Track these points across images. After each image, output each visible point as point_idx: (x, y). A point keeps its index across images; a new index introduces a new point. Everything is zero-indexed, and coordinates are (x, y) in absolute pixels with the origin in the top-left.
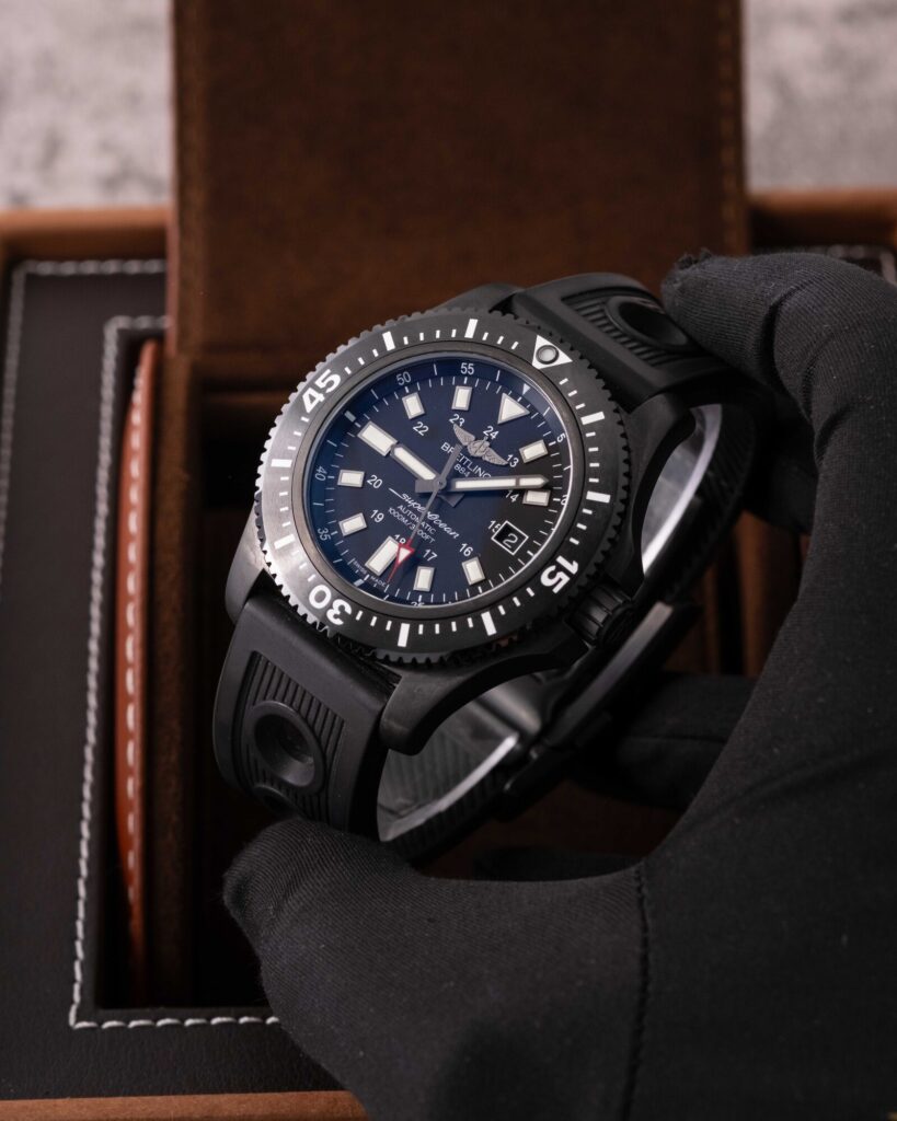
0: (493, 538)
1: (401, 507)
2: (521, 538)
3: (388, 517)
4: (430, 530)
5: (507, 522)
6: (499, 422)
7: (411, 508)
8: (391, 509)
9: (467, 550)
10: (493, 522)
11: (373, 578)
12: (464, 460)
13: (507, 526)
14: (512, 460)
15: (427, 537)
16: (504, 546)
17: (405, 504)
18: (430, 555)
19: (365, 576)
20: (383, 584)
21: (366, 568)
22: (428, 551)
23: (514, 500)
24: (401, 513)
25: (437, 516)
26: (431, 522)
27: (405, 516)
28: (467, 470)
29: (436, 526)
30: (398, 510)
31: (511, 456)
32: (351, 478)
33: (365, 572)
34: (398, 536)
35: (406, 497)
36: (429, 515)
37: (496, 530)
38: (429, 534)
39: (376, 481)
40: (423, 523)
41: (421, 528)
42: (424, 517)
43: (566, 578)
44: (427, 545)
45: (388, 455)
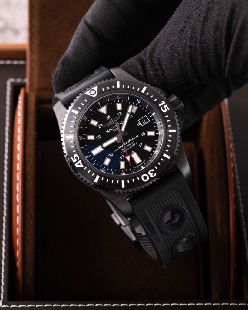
0: (142, 126)
1: (122, 150)
2: (145, 118)
3: (124, 154)
5: (139, 120)
6: (106, 114)
7: (124, 147)
8: (122, 153)
9: (144, 134)
10: (137, 124)
11: (142, 163)
14: (119, 114)
16: (145, 123)
17: (122, 148)
18: (141, 145)
19: (140, 165)
20: (145, 161)
21: (138, 165)
22: (139, 145)
23: (132, 116)
25: (129, 140)
26: (130, 142)
27: (125, 149)
29: (132, 141)
31: (118, 114)
32: (107, 162)
34: (131, 153)
35: (119, 148)
36: (128, 142)
37: (140, 124)
38: (134, 144)
39: (111, 155)
40: (130, 144)
41: (131, 145)
42: (128, 144)
43: (166, 106)
44: (137, 145)
45: (104, 149)
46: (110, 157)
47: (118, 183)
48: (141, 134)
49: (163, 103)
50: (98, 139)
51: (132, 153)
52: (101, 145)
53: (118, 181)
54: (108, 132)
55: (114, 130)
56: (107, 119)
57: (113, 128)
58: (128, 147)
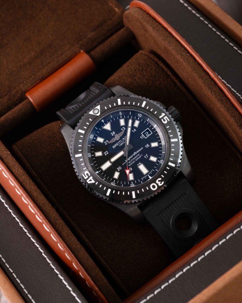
0: (146, 138)
2: (148, 131)
3: (132, 166)
4: (138, 155)
5: (142, 133)
6: (111, 130)
7: (130, 160)
8: (129, 166)
9: (148, 146)
10: (141, 137)
11: (149, 174)
12: (119, 142)
14: (123, 129)
16: (148, 135)
17: (129, 161)
18: (146, 156)
19: (148, 176)
20: (152, 171)
21: (146, 175)
22: (145, 157)
24: (131, 163)
25: (135, 153)
26: (136, 155)
27: (132, 162)
28: (123, 142)
29: (138, 153)
30: (130, 163)
32: (116, 175)
33: (147, 176)
35: (126, 161)
36: (134, 155)
37: (143, 137)
38: (139, 156)
39: (119, 168)
40: (136, 157)
42: (134, 156)
43: (166, 117)
44: (143, 157)
45: (112, 164)
46: (119, 170)
47: (129, 194)
48: (146, 146)
49: (163, 114)
50: (105, 155)
51: (139, 165)
52: (109, 160)
53: (129, 193)
54: (114, 147)
55: (120, 144)
56: (112, 135)
57: (119, 143)
58: (135, 159)
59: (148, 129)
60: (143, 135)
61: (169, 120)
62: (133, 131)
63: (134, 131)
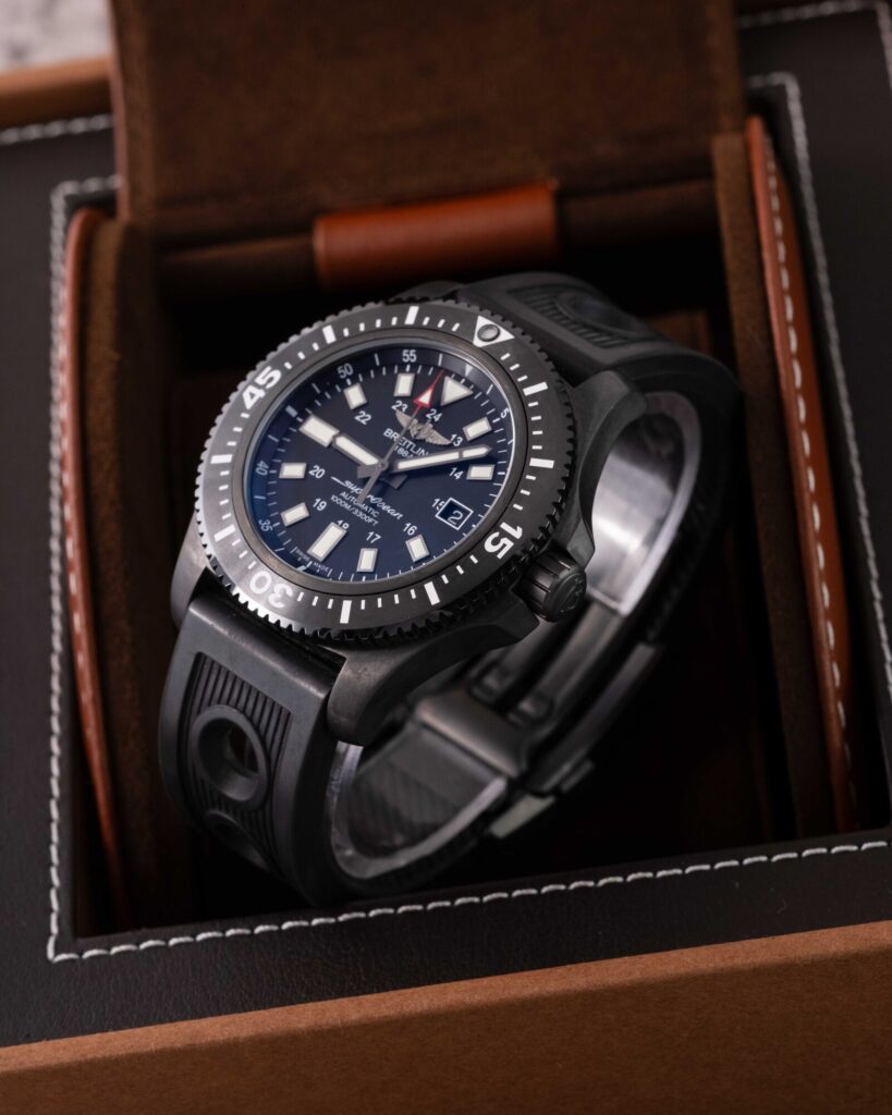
0: (437, 516)
1: (344, 494)
2: (466, 513)
3: (331, 505)
4: (373, 513)
5: (450, 499)
6: (442, 404)
7: (354, 494)
8: (333, 497)
9: (410, 529)
10: (437, 500)
11: (316, 564)
12: (406, 444)
13: (451, 503)
14: (456, 439)
15: (370, 520)
16: (449, 523)
17: (348, 491)
18: (373, 537)
19: (308, 562)
20: (326, 569)
21: (308, 555)
22: (372, 533)
23: (458, 476)
24: (343, 499)
25: (380, 499)
26: (374, 506)
27: (349, 502)
28: (410, 453)
29: (379, 509)
30: (341, 497)
31: (454, 436)
32: (293, 471)
33: (308, 559)
34: (341, 522)
35: (348, 484)
36: (372, 499)
37: (440, 508)
38: (371, 516)
39: (318, 472)
41: (364, 512)
42: (367, 501)
43: (510, 545)
44: (369, 527)
45: (330, 446)
48: (409, 525)
49: (518, 533)
50: (357, 417)
51: (341, 525)
52: (339, 434)
55: (400, 446)
56: (428, 416)
57: (403, 442)
58: (357, 507)
59: (468, 512)
60: (444, 505)
61: (500, 556)
62: (455, 469)
63: (457, 471)
